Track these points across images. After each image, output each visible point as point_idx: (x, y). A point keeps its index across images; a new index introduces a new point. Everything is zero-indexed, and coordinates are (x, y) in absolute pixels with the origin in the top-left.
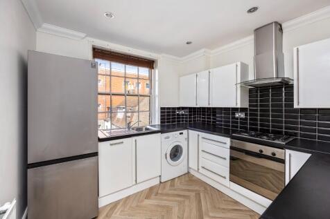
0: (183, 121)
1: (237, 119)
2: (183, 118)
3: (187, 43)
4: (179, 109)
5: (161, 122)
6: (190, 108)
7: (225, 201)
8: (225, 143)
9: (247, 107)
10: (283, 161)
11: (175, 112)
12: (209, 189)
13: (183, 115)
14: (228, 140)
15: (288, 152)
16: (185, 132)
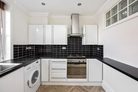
0: (30, 54)
1: (63, 50)
2: (30, 52)
3: (42, 4)
4: (28, 46)
5: (14, 57)
6: (36, 45)
7: (66, 89)
8: (65, 62)
9: (67, 44)
10: (86, 63)
11: (25, 48)
12: (56, 87)
13: (30, 50)
14: (66, 60)
15: (87, 59)
16: (39, 60)
